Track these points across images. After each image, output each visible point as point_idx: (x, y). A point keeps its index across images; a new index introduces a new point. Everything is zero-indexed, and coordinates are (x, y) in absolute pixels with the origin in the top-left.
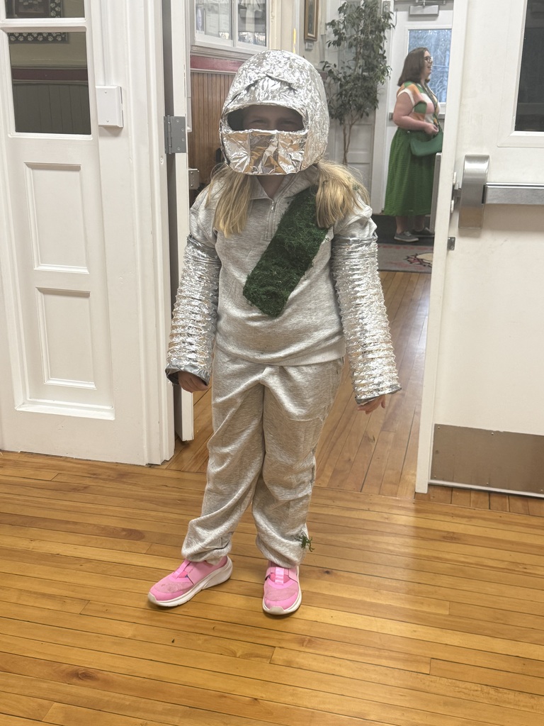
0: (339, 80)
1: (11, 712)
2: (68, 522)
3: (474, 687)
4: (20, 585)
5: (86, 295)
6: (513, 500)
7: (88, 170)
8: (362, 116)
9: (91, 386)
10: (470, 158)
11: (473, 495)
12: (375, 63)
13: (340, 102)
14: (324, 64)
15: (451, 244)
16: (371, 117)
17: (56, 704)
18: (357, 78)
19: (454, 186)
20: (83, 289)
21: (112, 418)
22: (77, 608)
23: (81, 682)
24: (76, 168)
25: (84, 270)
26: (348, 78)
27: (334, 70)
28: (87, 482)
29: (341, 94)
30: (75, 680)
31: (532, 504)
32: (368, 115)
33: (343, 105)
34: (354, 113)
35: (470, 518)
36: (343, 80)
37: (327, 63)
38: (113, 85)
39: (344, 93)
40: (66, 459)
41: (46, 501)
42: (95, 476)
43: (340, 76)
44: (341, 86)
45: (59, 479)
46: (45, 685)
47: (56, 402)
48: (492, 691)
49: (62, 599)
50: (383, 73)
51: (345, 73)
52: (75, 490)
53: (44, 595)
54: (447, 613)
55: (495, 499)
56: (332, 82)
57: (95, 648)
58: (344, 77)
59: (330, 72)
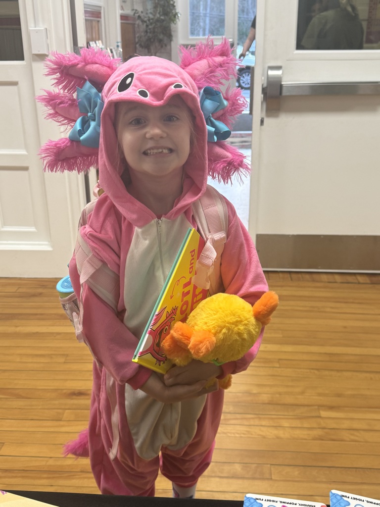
0: (145, 22)
1: (41, 418)
2: (36, 314)
3: (305, 371)
4: (19, 351)
5: (26, 169)
6: (304, 275)
7: (24, 85)
8: (162, 47)
9: (33, 229)
10: (272, 68)
11: (281, 275)
12: (169, 10)
13: (146, 37)
14: (134, 11)
15: (262, 122)
16: (168, 47)
17: (67, 411)
18: (158, 20)
19: (263, 85)
20: (25, 165)
21: (50, 249)
22: (62, 360)
23: (78, 397)
24: (15, 84)
25: (23, 152)
26: (151, 21)
27: (142, 15)
28: (40, 290)
29: (146, 32)
30: (74, 397)
31: (315, 276)
32: (166, 45)
33: (149, 39)
34: (157, 44)
35: (282, 286)
36: (148, 22)
37: (136, 10)
38: (41, 27)
39: (148, 31)
40: (20, 279)
41: (17, 304)
42: (44, 287)
43: (146, 19)
44: (147, 26)
45: (20, 290)
46: (56, 402)
47: (9, 242)
48: (316, 372)
49: (50, 356)
50: (175, 17)
51: (149, 17)
52: (34, 295)
53: (37, 355)
54: (281, 336)
55: (294, 276)
56: (141, 23)
57: (80, 378)
58: (149, 20)
59: (139, 17)
